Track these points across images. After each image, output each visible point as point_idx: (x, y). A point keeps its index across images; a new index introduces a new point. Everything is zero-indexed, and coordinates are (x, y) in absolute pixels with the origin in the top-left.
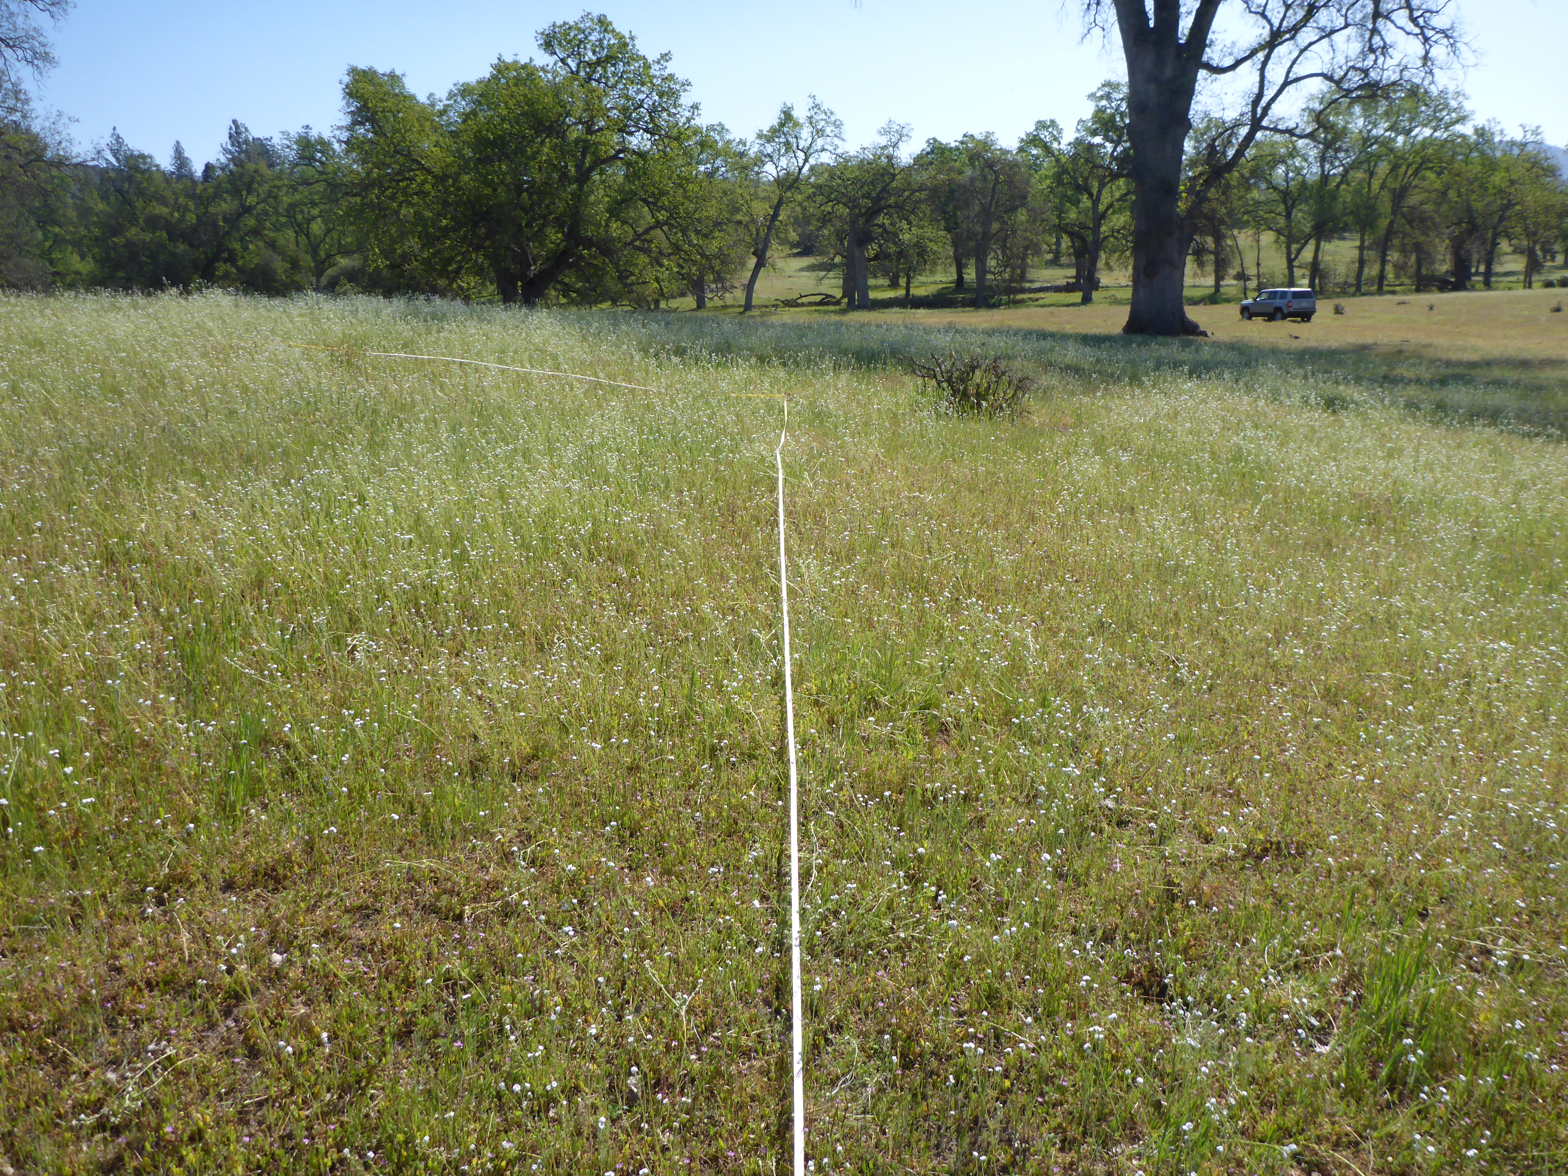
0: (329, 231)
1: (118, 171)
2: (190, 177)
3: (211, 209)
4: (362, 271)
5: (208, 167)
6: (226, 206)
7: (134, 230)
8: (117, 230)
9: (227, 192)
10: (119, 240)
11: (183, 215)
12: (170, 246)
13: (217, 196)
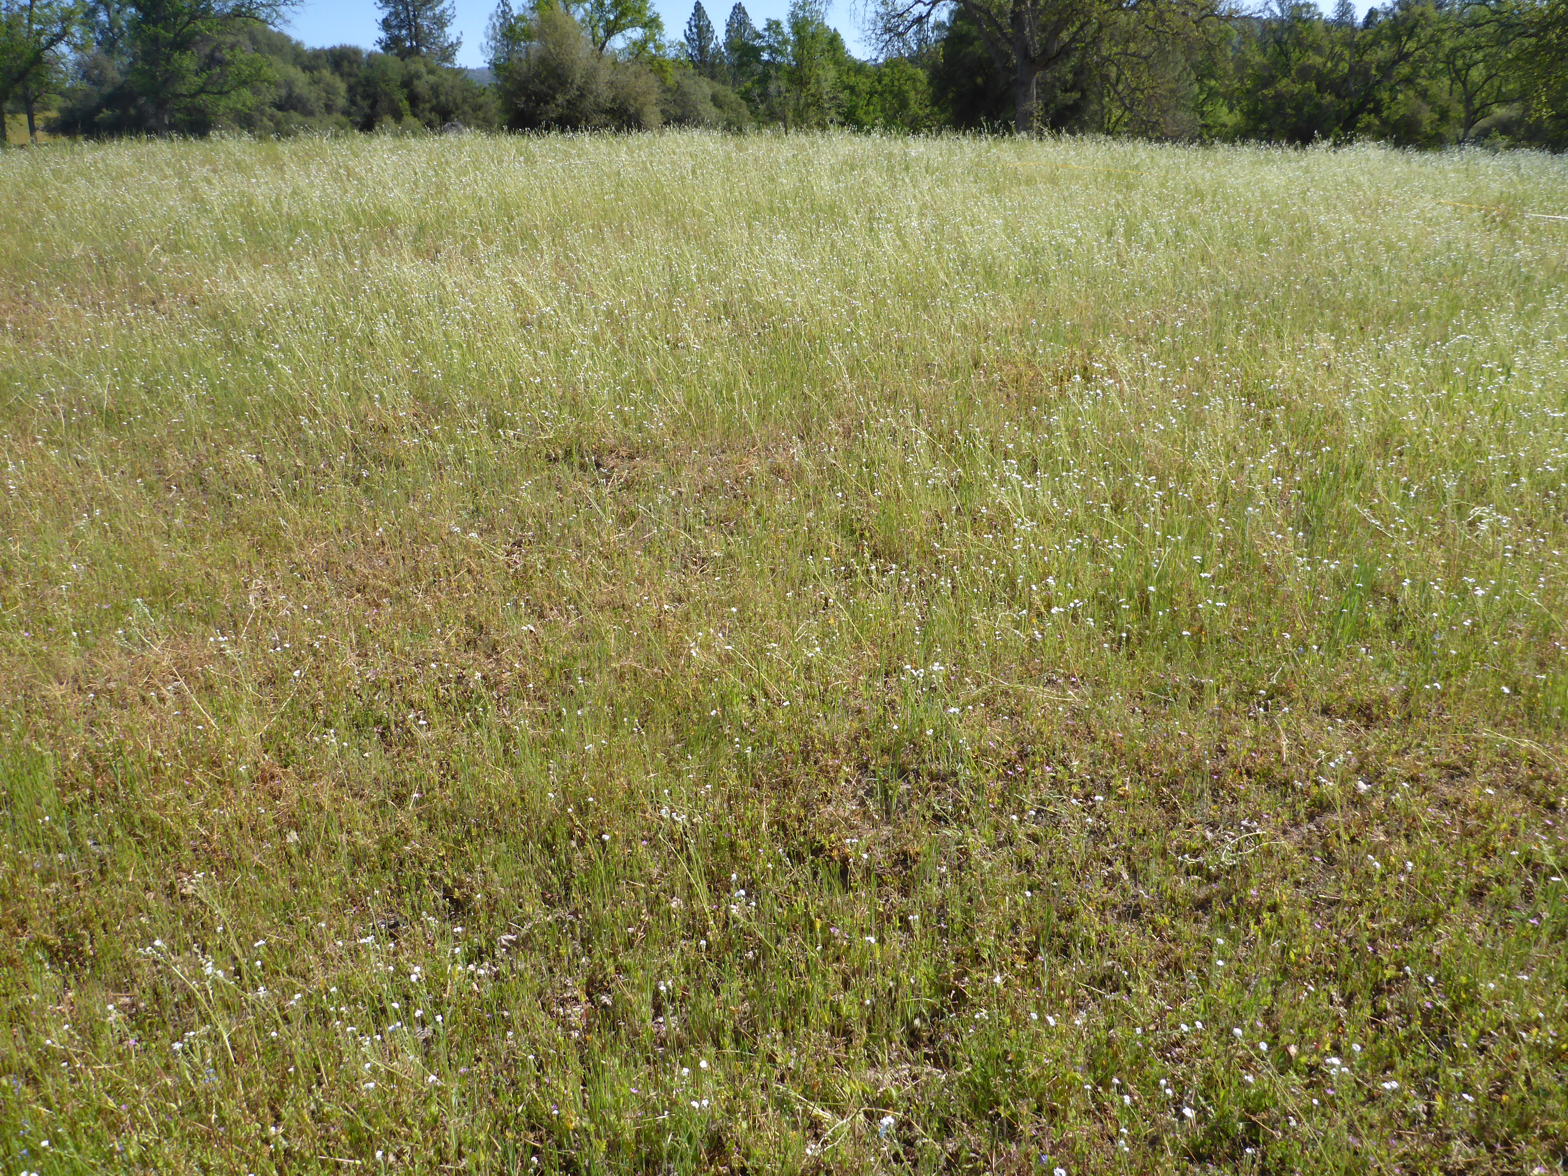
0: (1490, 77)
1: (1281, 21)
2: (1351, 25)
3: (1366, 58)
4: (1519, 122)
5: (1372, 13)
6: (1383, 53)
7: (1285, 81)
8: (1268, 81)
9: (1387, 38)
10: (1269, 92)
11: (1337, 65)
12: (1317, 97)
13: (1376, 43)
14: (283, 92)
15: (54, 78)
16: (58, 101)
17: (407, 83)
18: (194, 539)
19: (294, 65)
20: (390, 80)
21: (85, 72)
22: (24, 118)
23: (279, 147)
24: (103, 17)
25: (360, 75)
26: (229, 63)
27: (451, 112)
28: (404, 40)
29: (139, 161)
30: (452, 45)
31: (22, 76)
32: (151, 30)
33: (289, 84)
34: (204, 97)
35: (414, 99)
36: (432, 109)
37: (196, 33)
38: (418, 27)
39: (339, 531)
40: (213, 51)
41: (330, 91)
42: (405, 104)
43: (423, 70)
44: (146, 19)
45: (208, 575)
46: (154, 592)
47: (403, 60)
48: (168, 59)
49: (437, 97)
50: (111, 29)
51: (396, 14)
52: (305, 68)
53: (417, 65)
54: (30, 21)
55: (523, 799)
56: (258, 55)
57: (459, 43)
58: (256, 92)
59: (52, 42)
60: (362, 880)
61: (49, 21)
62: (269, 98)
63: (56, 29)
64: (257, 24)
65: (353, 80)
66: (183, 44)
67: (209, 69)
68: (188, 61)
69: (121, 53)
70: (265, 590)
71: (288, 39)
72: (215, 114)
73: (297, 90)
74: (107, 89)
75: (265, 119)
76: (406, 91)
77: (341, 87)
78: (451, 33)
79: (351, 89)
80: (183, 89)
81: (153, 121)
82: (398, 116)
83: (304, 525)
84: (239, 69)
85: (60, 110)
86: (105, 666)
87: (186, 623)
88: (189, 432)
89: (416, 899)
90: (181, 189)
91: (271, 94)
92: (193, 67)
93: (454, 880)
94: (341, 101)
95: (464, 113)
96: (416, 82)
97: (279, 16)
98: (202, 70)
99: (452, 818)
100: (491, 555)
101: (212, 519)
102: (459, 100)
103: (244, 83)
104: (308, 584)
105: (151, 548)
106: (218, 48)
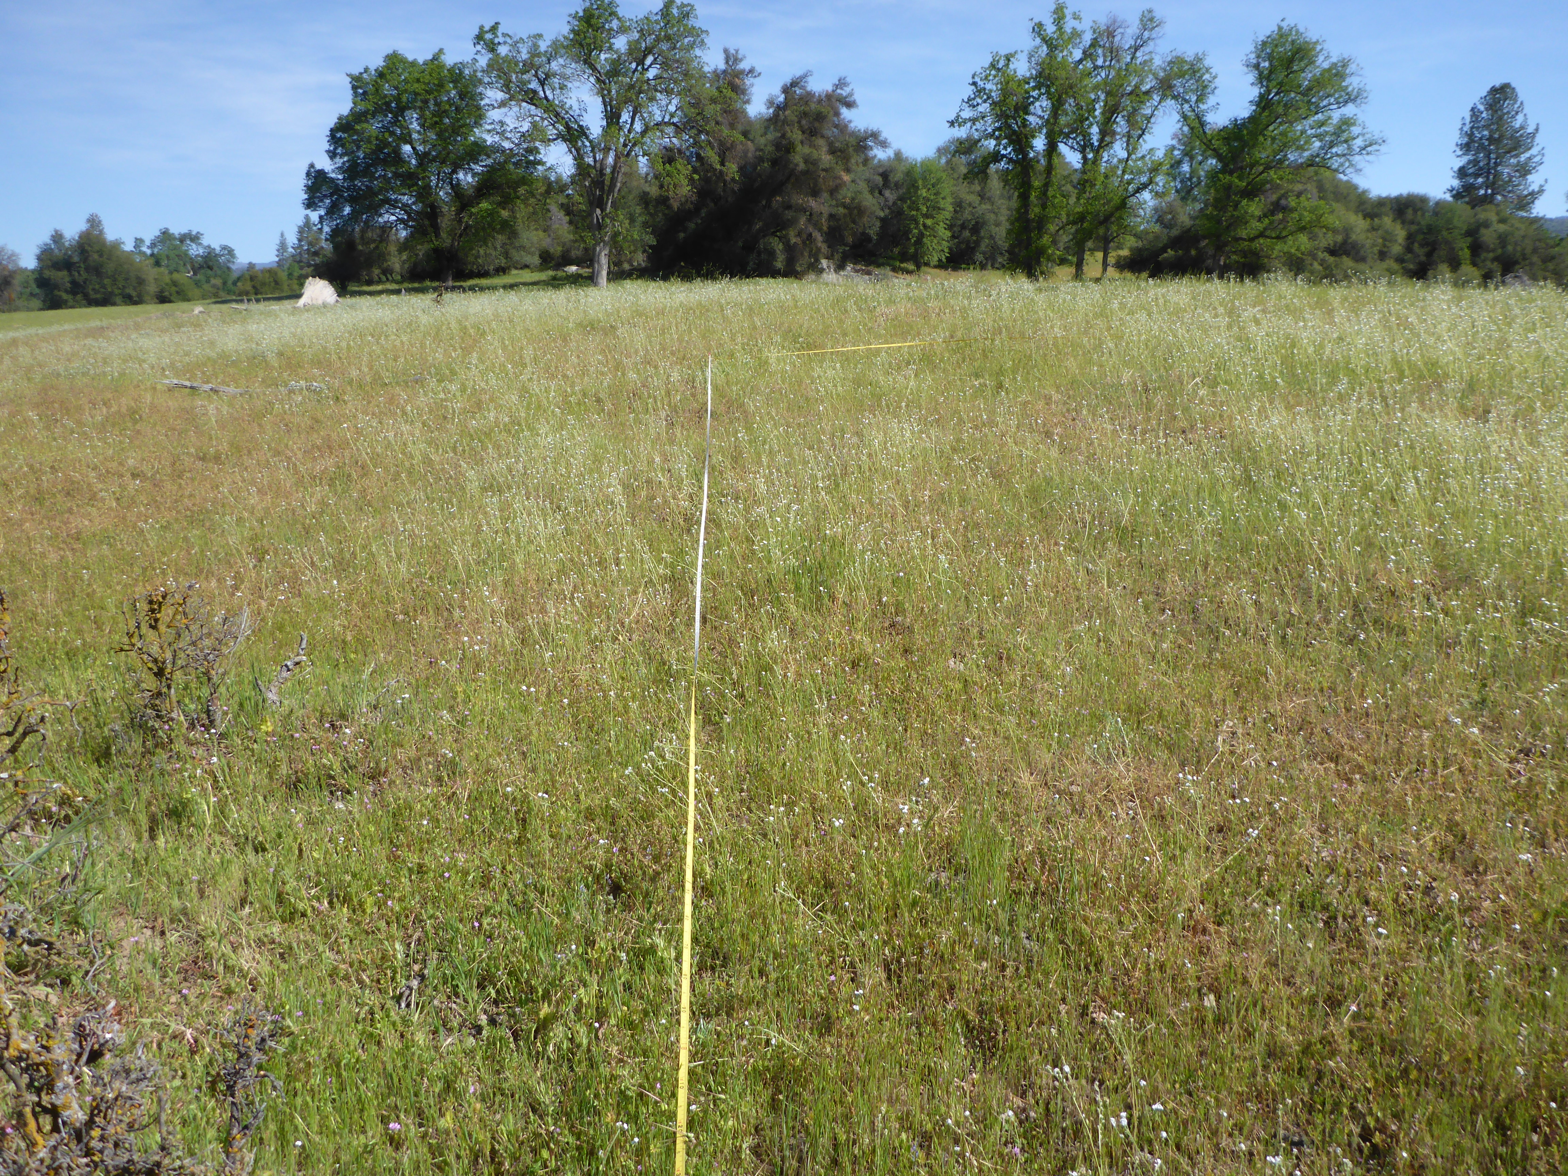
14: (1339, 238)
15: (1132, 221)
16: (1131, 242)
17: (1472, 232)
18: (1176, 667)
19: (1356, 213)
20: (1455, 227)
21: (1160, 217)
22: (1100, 255)
23: (1331, 292)
24: (1186, 168)
25: (1423, 223)
26: (1292, 210)
27: (1516, 263)
28: (1480, 188)
29: (1194, 298)
30: (1532, 194)
31: (1106, 220)
32: (1226, 179)
33: (1347, 231)
34: (1262, 241)
35: (1476, 249)
36: (1496, 259)
37: (1268, 182)
38: (1497, 175)
39: (1322, 690)
40: (1280, 199)
41: (1388, 238)
42: (1466, 253)
43: (1494, 218)
44: (1223, 171)
45: (1182, 703)
46: (1129, 709)
47: (1473, 207)
48: (1236, 207)
49: (1503, 247)
50: (1190, 179)
51: (1475, 162)
52: (1366, 216)
53: (1488, 214)
54: (1124, 172)
55: (1480, 1058)
56: (1322, 202)
57: (1541, 191)
58: (1313, 237)
59: (1138, 190)
60: (1274, 1079)
61: (1140, 172)
62: (1324, 243)
63: (1144, 179)
64: (1328, 173)
65: (1414, 228)
66: (1251, 192)
67: (1273, 214)
68: (1254, 208)
69: (1195, 199)
70: (1234, 733)
71: (1356, 187)
72: (1268, 257)
73: (1354, 237)
74: (1175, 232)
75: (1316, 264)
76: (1469, 239)
77: (1400, 233)
78: (1534, 181)
79: (1410, 237)
80: (1243, 234)
81: (1209, 262)
82: (1455, 264)
83: (1287, 677)
84: (1301, 215)
85: (1131, 249)
86: (1072, 769)
87: (1153, 746)
88: (1192, 560)
89: (1328, 1125)
90: (1229, 327)
91: (1327, 240)
92: (1257, 213)
93: (1377, 1120)
94: (1397, 249)
95: (1532, 264)
96: (1483, 231)
97: (1351, 165)
98: (1265, 216)
99: (1391, 1049)
100: (1490, 757)
101: (1198, 649)
102: (1528, 251)
103: (1302, 229)
104: (1279, 738)
105: (1136, 665)
106: (1285, 196)
